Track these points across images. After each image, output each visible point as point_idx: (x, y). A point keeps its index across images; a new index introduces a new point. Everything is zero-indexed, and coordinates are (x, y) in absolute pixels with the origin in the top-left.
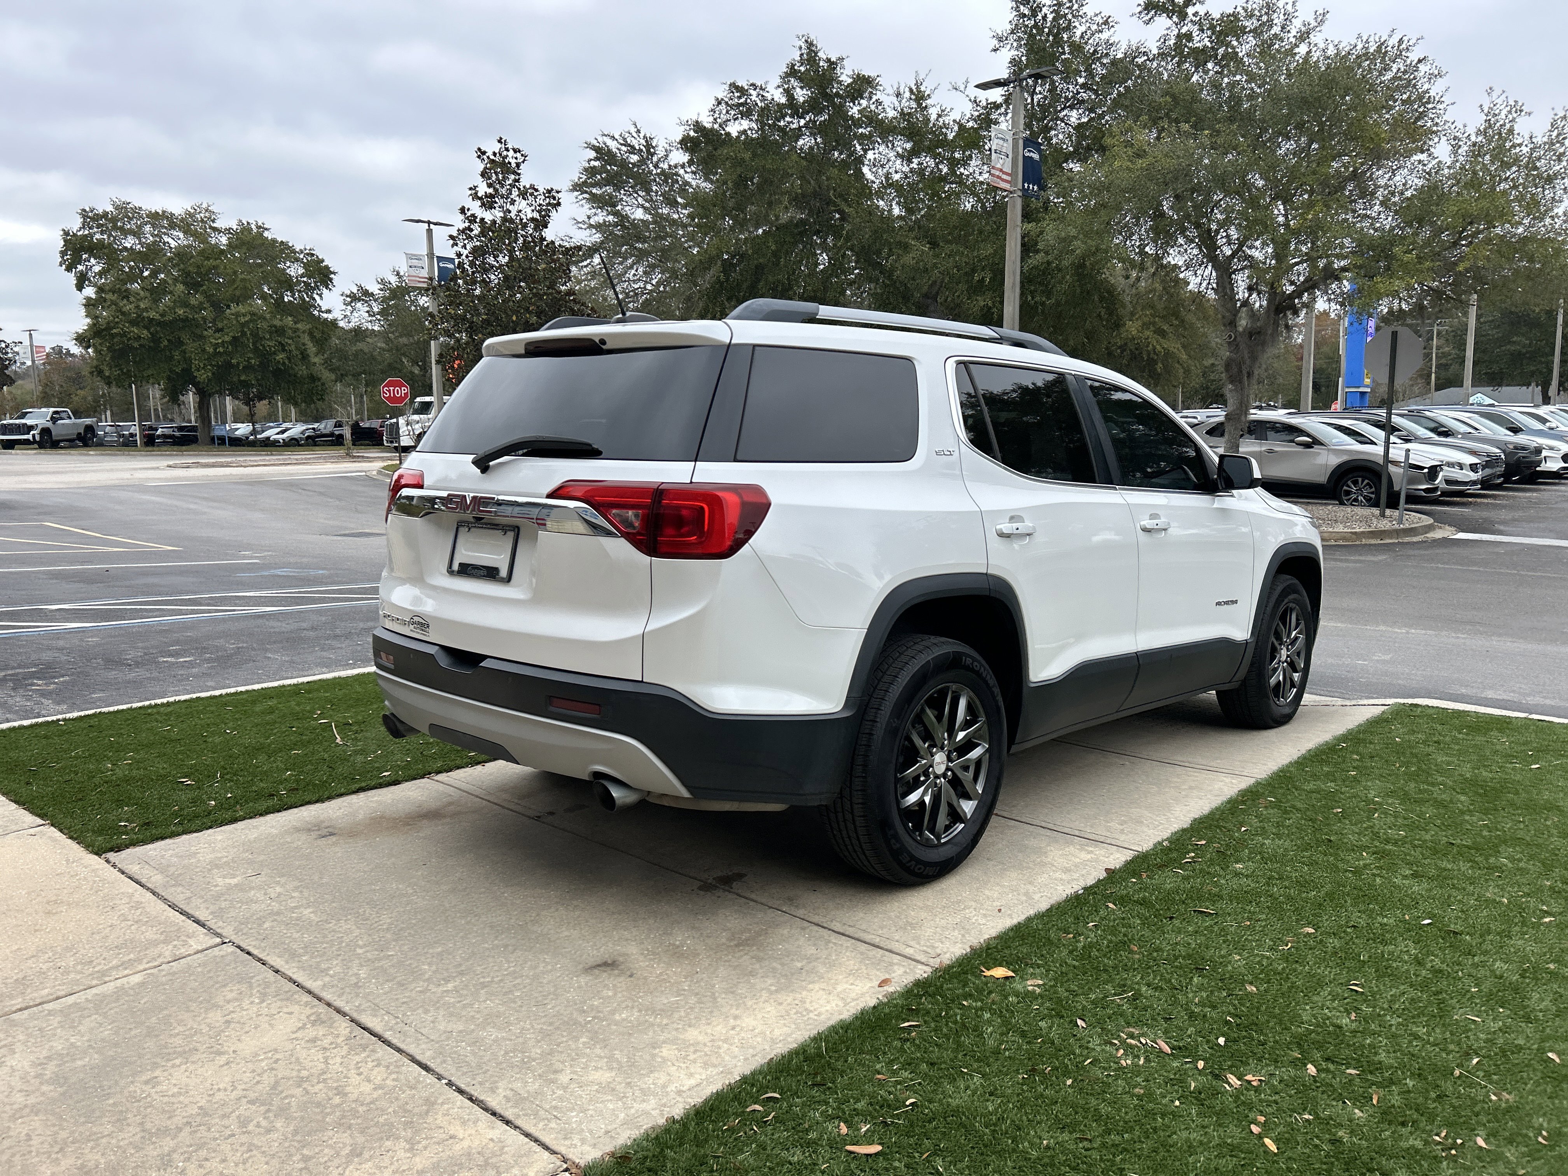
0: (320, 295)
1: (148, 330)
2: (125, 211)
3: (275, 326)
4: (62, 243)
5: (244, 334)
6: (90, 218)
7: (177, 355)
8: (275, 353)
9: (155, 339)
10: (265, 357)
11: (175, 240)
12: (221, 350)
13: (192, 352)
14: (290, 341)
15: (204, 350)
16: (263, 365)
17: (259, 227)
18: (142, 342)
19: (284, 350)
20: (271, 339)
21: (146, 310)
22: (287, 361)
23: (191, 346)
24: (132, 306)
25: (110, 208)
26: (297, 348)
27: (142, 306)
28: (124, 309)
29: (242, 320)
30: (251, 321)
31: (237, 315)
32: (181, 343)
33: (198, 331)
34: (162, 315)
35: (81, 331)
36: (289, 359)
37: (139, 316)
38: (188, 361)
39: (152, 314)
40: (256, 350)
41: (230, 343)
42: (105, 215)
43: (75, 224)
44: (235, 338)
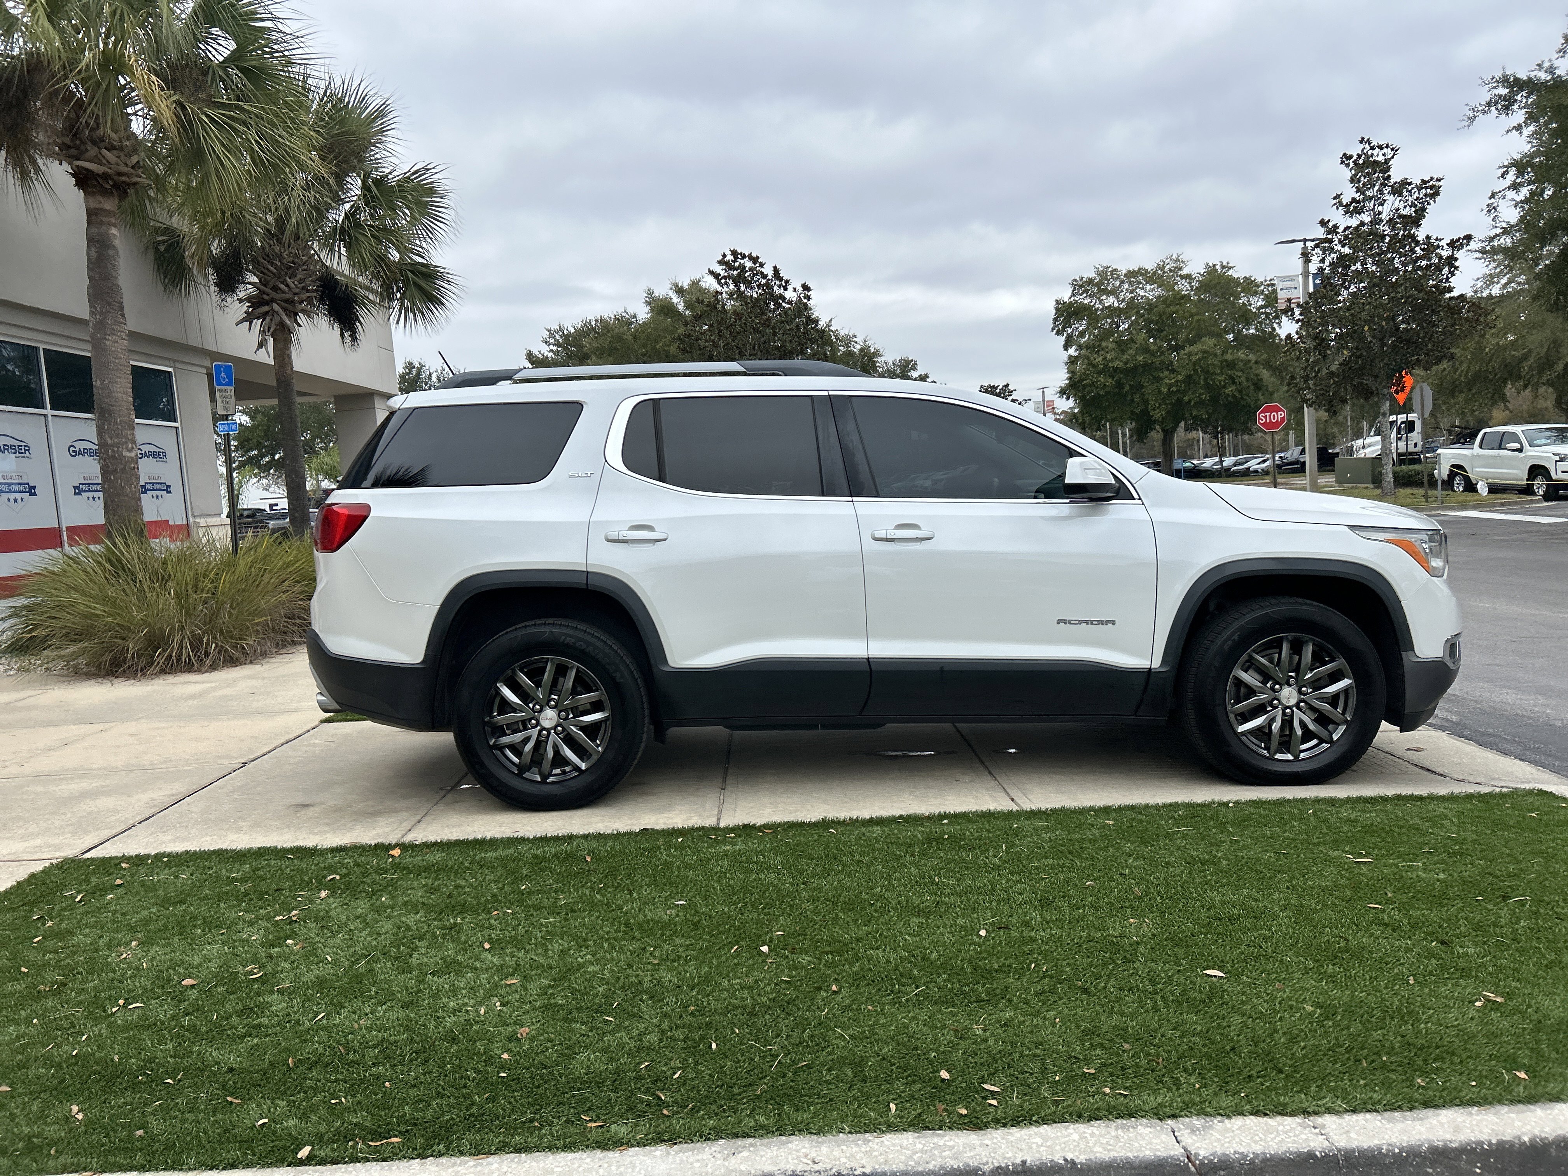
0: (1279, 324)
1: (1113, 377)
2: (1105, 274)
3: (1226, 361)
4: (1054, 312)
5: (1195, 370)
6: (1080, 286)
7: (1137, 398)
8: (1224, 387)
9: (1119, 385)
10: (1215, 392)
11: (1149, 292)
12: (1174, 389)
13: (1149, 394)
14: (1240, 374)
15: (1160, 391)
16: (1214, 400)
17: (1223, 267)
18: (1107, 389)
19: (1234, 383)
20: (1222, 373)
21: (1112, 360)
22: (1237, 394)
23: (1149, 389)
24: (1100, 359)
25: (1092, 275)
26: (1247, 380)
27: (1109, 357)
28: (1094, 362)
29: (1194, 359)
30: (1203, 358)
31: (1190, 354)
32: (1142, 387)
33: (1156, 374)
34: (1126, 364)
35: (1063, 385)
36: (1240, 392)
37: (1106, 366)
38: (1146, 402)
39: (1117, 364)
40: (1207, 386)
41: (1184, 381)
42: (1090, 281)
43: (1066, 295)
44: (1188, 377)
